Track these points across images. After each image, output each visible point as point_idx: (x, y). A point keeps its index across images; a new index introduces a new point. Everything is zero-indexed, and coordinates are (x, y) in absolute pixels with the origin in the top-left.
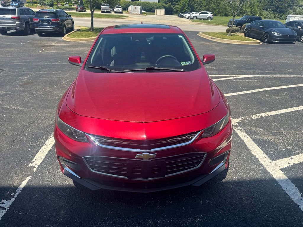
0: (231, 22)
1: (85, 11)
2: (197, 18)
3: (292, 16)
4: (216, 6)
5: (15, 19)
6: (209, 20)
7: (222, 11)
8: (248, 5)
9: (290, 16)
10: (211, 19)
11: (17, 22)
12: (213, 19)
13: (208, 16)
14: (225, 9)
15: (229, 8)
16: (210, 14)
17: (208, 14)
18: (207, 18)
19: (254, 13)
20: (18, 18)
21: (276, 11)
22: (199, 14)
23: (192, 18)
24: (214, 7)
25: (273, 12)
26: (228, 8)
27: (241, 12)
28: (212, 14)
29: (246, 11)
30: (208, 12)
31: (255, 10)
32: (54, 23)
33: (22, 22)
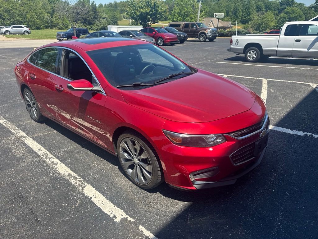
0: (59, 35)
2: (10, 34)
3: (111, 27)
4: (23, 19)
6: (27, 34)
7: (32, 24)
8: (57, 17)
9: (110, 27)
10: (29, 33)
12: (30, 33)
13: (23, 30)
14: (34, 22)
15: (39, 21)
16: (25, 29)
17: (23, 28)
18: (23, 32)
19: (66, 26)
21: (85, 23)
22: (12, 28)
23: (3, 33)
24: (21, 20)
25: (83, 24)
26: (37, 20)
27: (53, 25)
28: (27, 27)
29: (58, 23)
30: (22, 26)
31: (66, 22)
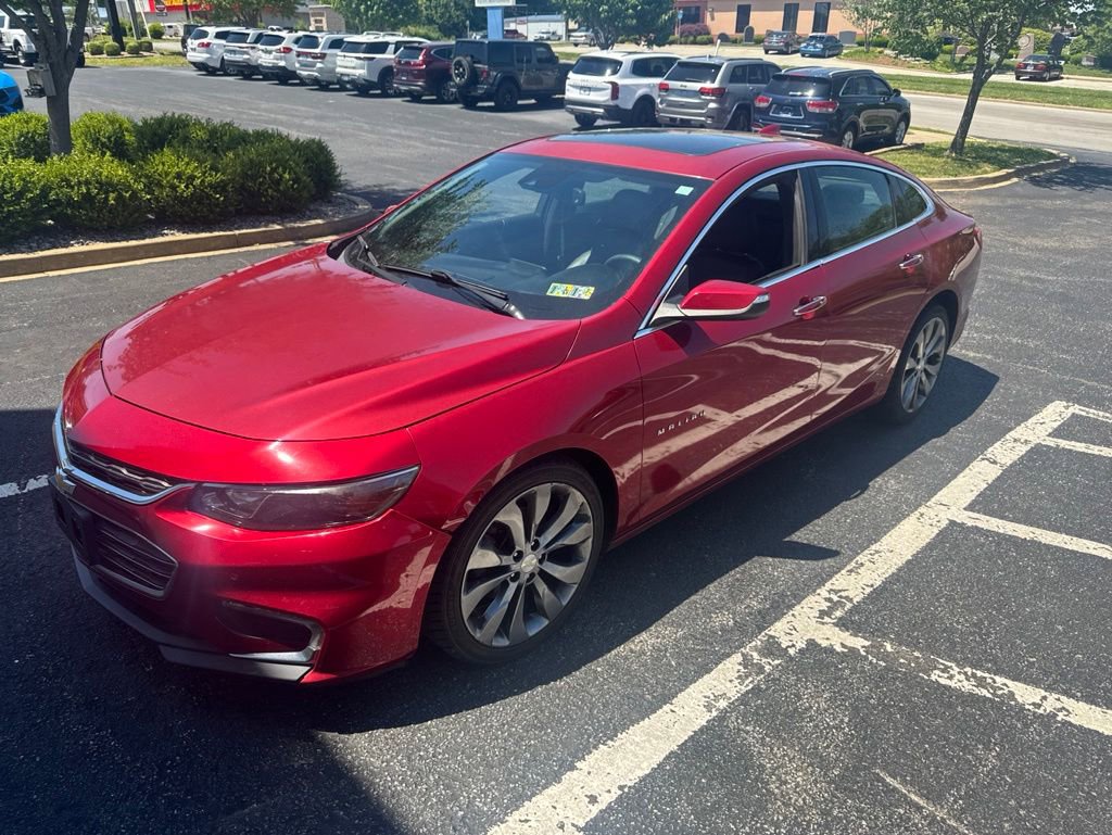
1: (1057, 78)
5: (708, 94)
11: (712, 105)
20: (719, 93)
32: (814, 113)
33: (727, 105)
